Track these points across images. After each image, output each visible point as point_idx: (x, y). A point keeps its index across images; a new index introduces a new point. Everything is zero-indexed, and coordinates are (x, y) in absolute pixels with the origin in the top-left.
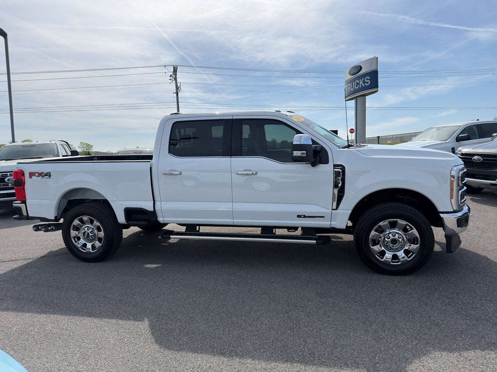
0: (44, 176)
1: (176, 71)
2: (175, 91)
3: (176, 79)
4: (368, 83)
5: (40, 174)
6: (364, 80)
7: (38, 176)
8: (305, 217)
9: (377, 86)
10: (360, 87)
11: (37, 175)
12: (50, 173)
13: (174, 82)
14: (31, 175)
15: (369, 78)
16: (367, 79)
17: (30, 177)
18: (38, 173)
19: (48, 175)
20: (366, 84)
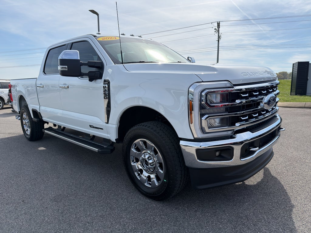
1: (219, 25)
2: (217, 40)
3: (218, 31)
8: (93, 127)
13: (217, 33)
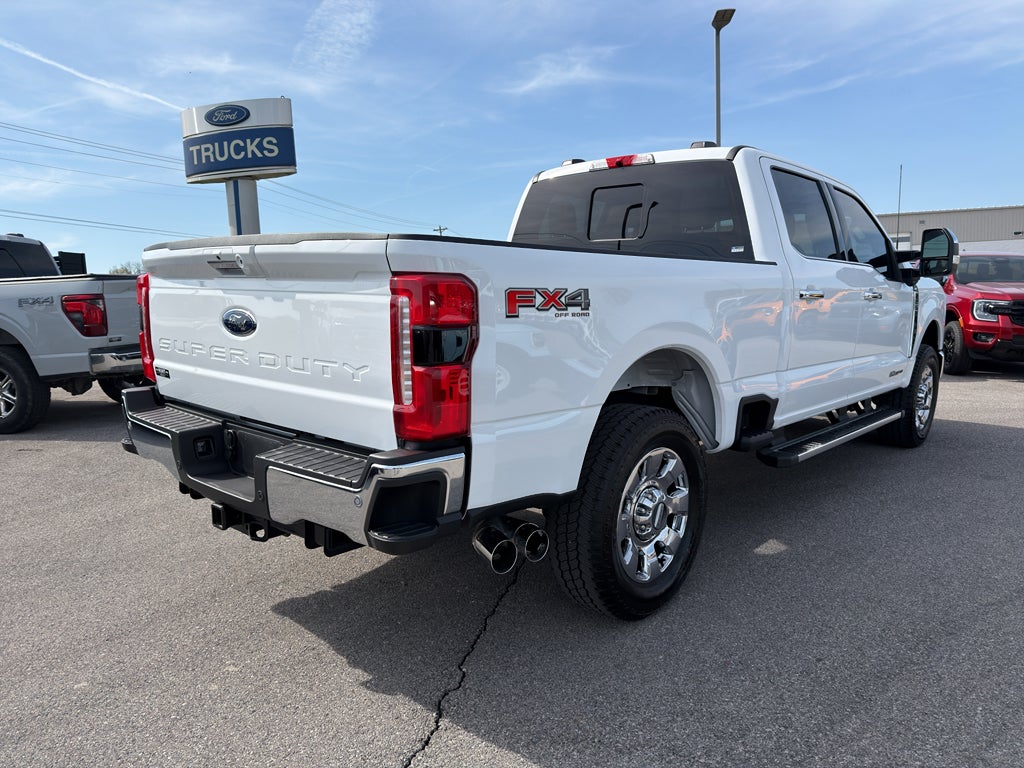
0: (567, 305)
4: (271, 151)
5: (552, 300)
6: (261, 143)
7: (544, 308)
8: (894, 373)
9: (292, 162)
10: (250, 156)
11: (539, 300)
12: (586, 291)
14: (516, 300)
15: (275, 141)
16: (269, 143)
17: (512, 314)
18: (544, 293)
19: (579, 300)
20: (266, 153)
